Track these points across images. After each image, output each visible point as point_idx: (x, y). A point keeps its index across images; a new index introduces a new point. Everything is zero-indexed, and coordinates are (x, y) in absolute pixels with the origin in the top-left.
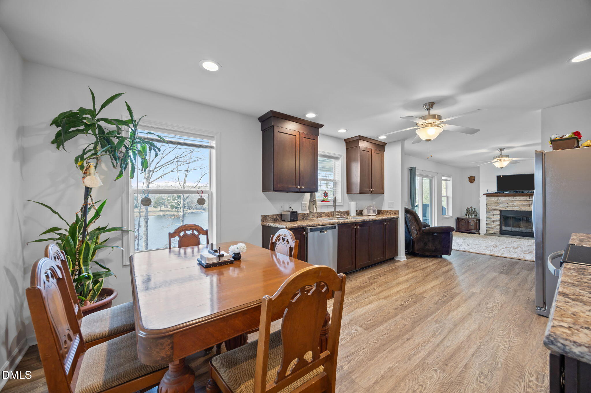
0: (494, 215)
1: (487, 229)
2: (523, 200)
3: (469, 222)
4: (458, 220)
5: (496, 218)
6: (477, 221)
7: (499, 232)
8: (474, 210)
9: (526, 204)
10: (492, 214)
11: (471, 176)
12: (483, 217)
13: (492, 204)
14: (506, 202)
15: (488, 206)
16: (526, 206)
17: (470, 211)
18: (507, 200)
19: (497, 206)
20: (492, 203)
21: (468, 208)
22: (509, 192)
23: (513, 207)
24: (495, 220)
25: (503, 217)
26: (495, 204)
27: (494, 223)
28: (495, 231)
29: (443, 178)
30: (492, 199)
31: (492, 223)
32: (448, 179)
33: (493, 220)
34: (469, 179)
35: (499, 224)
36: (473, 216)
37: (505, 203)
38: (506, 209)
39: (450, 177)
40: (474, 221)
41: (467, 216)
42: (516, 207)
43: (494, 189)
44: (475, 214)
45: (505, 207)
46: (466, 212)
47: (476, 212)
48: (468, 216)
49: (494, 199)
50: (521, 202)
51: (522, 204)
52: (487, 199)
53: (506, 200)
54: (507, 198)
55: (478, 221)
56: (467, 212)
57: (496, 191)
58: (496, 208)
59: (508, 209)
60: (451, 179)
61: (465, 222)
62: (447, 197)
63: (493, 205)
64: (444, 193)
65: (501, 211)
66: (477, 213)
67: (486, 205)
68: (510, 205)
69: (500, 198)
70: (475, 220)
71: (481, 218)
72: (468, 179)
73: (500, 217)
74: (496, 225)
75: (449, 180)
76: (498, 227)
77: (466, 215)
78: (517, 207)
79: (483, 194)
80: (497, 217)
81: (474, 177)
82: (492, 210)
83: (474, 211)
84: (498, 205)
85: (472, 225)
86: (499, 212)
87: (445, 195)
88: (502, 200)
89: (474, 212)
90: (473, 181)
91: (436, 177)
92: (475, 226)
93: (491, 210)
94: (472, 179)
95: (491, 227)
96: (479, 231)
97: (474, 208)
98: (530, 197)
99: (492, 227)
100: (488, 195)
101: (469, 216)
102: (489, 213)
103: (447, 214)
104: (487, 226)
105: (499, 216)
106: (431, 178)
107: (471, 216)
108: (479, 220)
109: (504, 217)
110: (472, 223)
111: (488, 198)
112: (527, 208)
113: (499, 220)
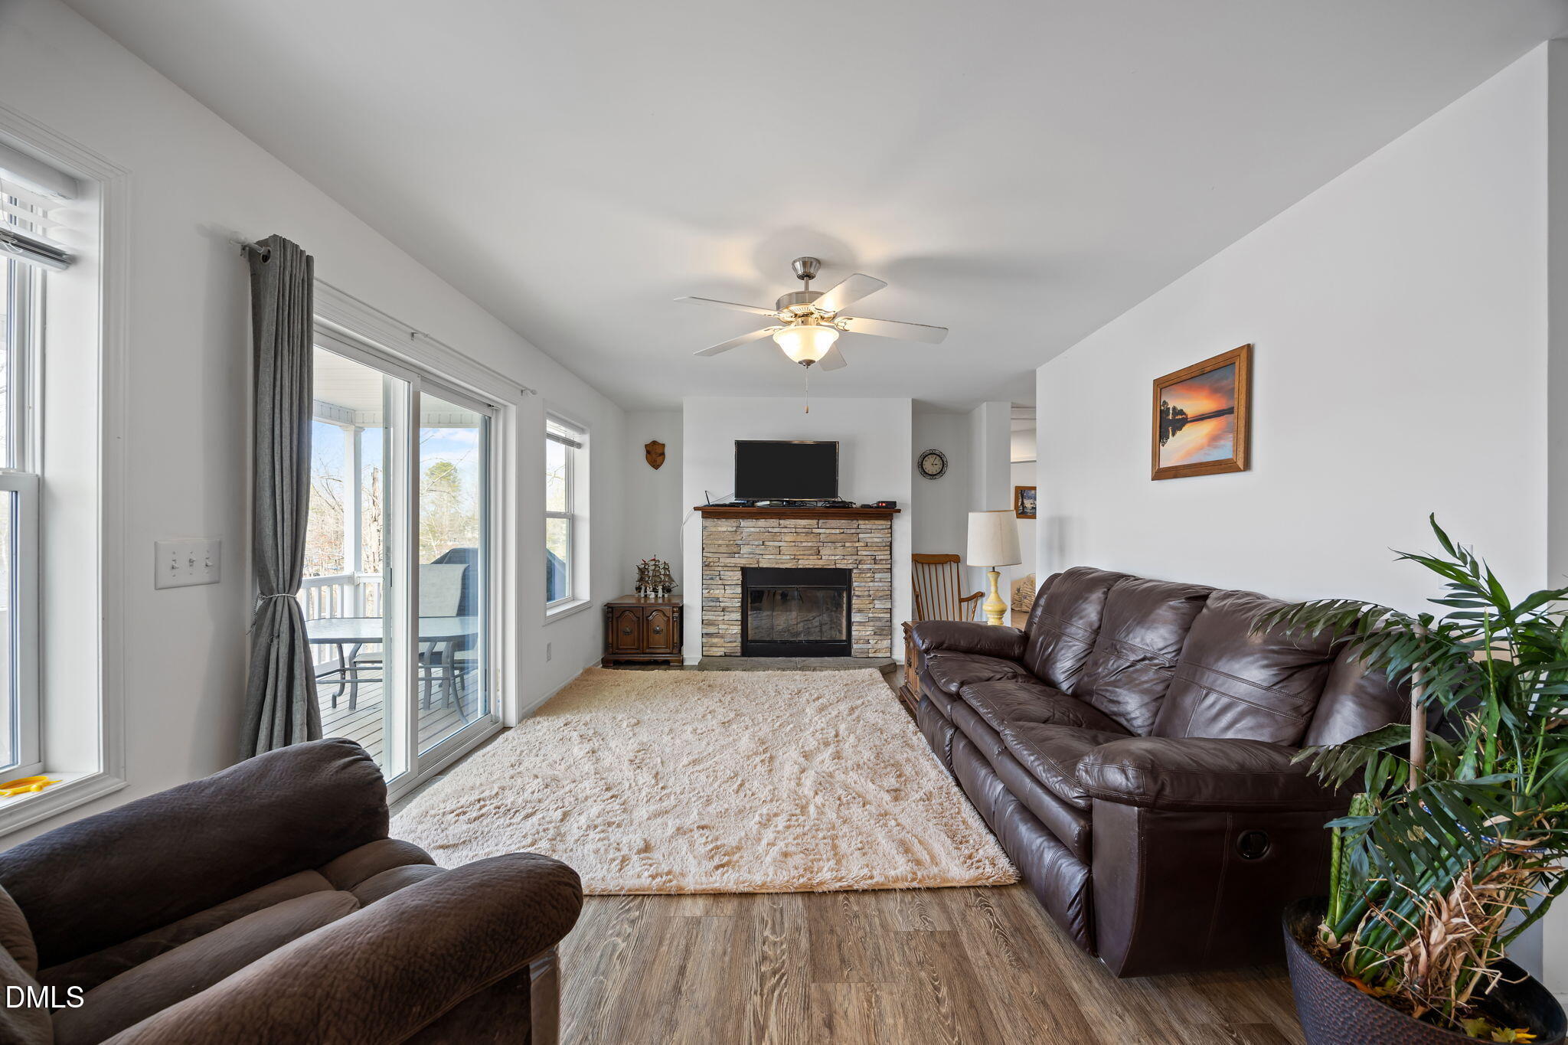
0: (726, 587)
1: (704, 640)
2: (804, 530)
3: (648, 620)
4: (610, 615)
5: (731, 596)
6: (673, 612)
7: (739, 650)
8: (664, 568)
9: (810, 544)
10: (720, 582)
11: (654, 443)
12: (692, 597)
13: (719, 546)
14: (759, 540)
15: (709, 555)
16: (810, 552)
17: (651, 574)
18: (762, 529)
19: (732, 554)
20: (720, 542)
21: (645, 564)
22: (768, 503)
23: (778, 557)
24: (727, 604)
25: (749, 593)
26: (727, 546)
27: (726, 618)
28: (729, 645)
29: (552, 427)
30: (720, 529)
31: (721, 618)
32: (576, 437)
33: (722, 604)
34: (648, 452)
35: (739, 618)
36: (660, 594)
37: (756, 543)
38: (758, 562)
39: (582, 431)
40: (665, 615)
41: (642, 594)
42: (784, 557)
43: (725, 492)
44: (667, 584)
45: (757, 557)
46: (637, 576)
47: (669, 575)
48: (645, 592)
49: (725, 526)
50: (799, 538)
51: (799, 544)
52: (704, 528)
53: (758, 530)
54: (762, 523)
55: (676, 615)
56: (641, 579)
57: (733, 500)
58: (733, 560)
59: (764, 564)
60: (584, 439)
61: (635, 619)
62: (572, 519)
63: (723, 549)
64: (555, 501)
65: (744, 571)
66: (671, 580)
67: (703, 549)
68: (771, 548)
69: (743, 523)
70: (667, 609)
71: (686, 601)
72: (643, 452)
73: (743, 593)
74: (730, 622)
75: (579, 446)
76: (736, 629)
77: (639, 589)
78: (788, 557)
79: (696, 509)
80: (732, 594)
81: (664, 445)
82: (720, 569)
83: (663, 572)
84: (735, 550)
85: (658, 632)
86: (738, 575)
87: (562, 509)
88: (748, 530)
89: (662, 577)
90: (659, 459)
91: (513, 410)
92: (668, 630)
93: (716, 569)
94: (655, 454)
95: (716, 631)
96: (680, 651)
97: (662, 561)
98: (821, 521)
99: (720, 631)
100: (711, 512)
101: (648, 592)
102: (712, 579)
103: (568, 593)
104: (705, 631)
105: (739, 590)
106: (488, 412)
107: (655, 590)
108: (681, 609)
109: (751, 594)
110: (658, 621)
111: (709, 522)
112: (811, 557)
113: (739, 604)
